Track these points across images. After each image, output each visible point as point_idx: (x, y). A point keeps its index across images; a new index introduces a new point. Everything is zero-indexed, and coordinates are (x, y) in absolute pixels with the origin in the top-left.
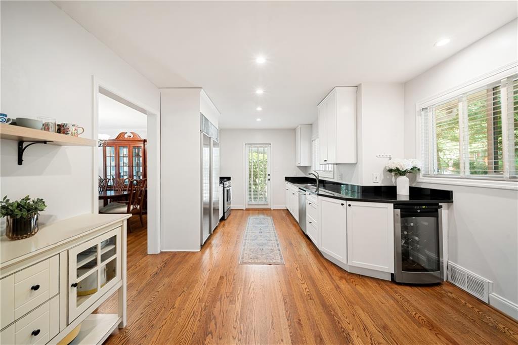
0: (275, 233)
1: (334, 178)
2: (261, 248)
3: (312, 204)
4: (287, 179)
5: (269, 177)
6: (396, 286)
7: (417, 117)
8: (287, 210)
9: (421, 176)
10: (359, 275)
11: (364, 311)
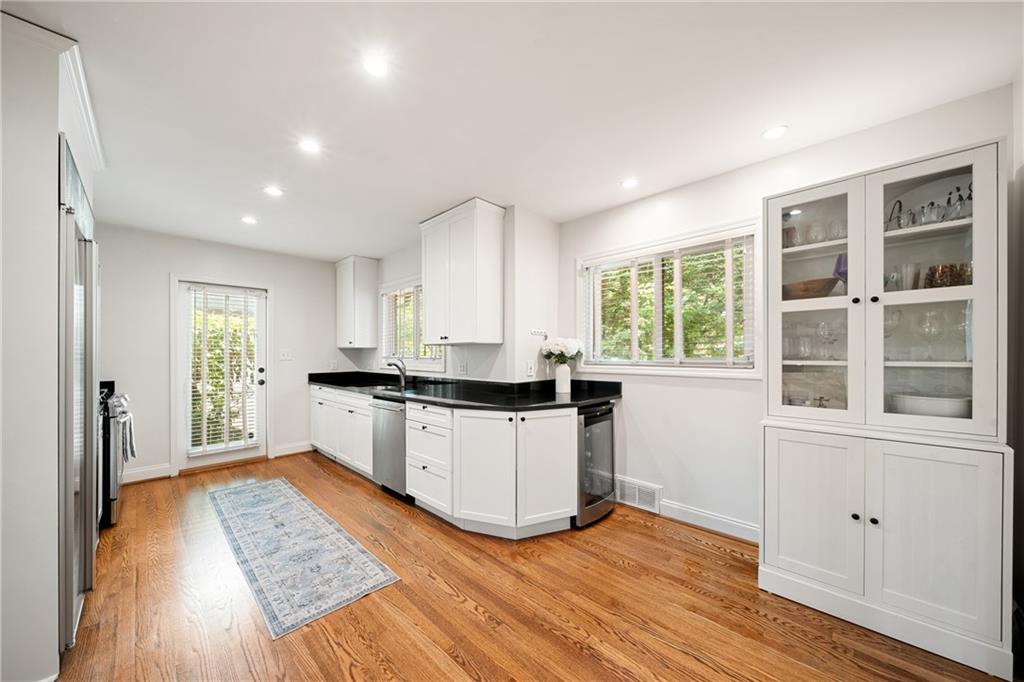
0: (320, 514)
1: (445, 372)
2: (313, 565)
3: (429, 428)
4: (315, 378)
5: (262, 376)
6: (581, 533)
7: (578, 279)
8: (316, 451)
9: (582, 365)
10: (532, 538)
11: (577, 595)
